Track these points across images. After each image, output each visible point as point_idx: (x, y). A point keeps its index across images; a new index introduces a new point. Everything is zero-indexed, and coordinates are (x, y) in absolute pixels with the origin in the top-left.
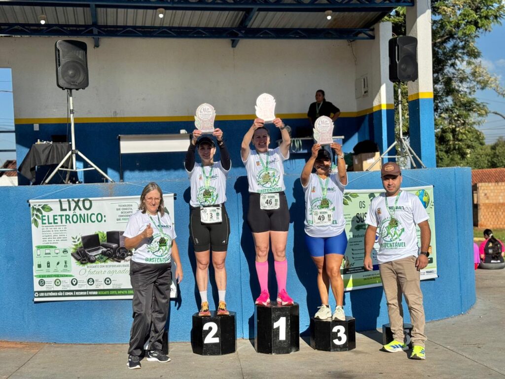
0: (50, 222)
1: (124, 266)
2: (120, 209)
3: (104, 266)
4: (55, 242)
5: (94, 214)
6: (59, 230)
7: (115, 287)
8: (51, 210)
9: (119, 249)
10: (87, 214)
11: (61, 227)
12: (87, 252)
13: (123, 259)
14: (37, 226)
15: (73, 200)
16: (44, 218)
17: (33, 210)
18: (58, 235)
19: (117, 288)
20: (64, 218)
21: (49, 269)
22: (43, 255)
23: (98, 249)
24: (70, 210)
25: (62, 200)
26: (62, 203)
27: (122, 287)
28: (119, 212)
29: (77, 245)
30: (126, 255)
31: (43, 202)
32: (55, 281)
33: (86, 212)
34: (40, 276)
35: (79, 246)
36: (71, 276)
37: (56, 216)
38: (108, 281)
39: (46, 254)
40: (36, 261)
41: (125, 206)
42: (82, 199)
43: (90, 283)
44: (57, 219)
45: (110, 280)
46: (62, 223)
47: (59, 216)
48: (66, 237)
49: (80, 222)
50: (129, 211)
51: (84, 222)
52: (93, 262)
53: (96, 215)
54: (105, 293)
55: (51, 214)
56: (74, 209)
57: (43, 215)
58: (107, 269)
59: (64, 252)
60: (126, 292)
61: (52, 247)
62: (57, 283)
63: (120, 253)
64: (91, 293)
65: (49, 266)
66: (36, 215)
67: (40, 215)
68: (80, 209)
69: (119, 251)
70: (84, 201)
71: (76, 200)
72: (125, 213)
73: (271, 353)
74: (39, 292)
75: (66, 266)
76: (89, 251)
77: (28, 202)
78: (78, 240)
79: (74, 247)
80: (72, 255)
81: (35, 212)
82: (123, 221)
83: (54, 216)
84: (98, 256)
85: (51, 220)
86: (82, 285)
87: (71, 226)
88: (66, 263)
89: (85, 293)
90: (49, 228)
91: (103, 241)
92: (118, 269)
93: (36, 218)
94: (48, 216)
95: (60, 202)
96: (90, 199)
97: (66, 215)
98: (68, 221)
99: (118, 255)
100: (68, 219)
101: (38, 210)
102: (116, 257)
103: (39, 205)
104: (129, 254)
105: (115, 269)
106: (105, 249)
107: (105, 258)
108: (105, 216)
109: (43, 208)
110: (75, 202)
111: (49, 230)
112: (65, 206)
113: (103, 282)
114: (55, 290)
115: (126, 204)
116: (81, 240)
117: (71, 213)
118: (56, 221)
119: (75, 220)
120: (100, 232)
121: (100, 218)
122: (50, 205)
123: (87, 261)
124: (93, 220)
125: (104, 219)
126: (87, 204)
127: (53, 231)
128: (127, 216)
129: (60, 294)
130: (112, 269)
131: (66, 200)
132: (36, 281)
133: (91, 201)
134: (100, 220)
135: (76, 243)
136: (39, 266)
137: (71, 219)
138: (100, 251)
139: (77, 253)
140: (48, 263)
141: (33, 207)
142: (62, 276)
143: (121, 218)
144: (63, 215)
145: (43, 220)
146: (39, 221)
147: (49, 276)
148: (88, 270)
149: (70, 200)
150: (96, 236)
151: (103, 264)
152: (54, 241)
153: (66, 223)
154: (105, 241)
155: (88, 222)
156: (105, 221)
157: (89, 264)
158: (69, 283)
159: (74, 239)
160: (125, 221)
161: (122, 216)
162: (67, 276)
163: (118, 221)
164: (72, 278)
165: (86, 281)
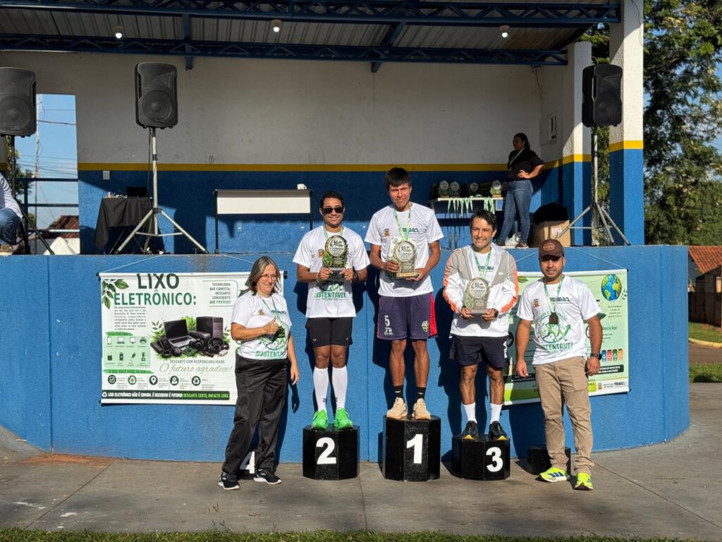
0: (125, 302)
1: (217, 362)
2: (214, 289)
3: (192, 362)
4: (131, 327)
5: (181, 294)
6: (136, 312)
7: (205, 389)
8: (127, 286)
9: (211, 339)
10: (173, 294)
11: (139, 309)
12: (170, 342)
13: (217, 352)
14: (108, 306)
15: (155, 275)
16: (117, 296)
17: (104, 287)
18: (135, 319)
19: (208, 389)
20: (142, 297)
21: (121, 362)
22: (115, 344)
23: (185, 339)
24: (150, 287)
25: (141, 274)
26: (141, 278)
27: (214, 390)
28: (214, 292)
29: (158, 333)
30: (220, 348)
31: (117, 276)
32: (129, 379)
33: (171, 291)
34: (110, 371)
35: (161, 335)
36: (149, 372)
37: (133, 294)
38: (196, 381)
39: (119, 343)
40: (106, 352)
41: (221, 284)
42: (166, 274)
43: (173, 382)
44: (133, 299)
45: (199, 379)
46: (140, 303)
47: (137, 294)
48: (144, 321)
49: (163, 304)
50: (227, 291)
51: (168, 303)
52: (177, 355)
53: (183, 294)
54: (192, 396)
55: (126, 292)
56: (156, 287)
57: (117, 292)
58: (196, 366)
59: (141, 341)
60: (219, 396)
61: (126, 334)
62: (131, 381)
63: (213, 345)
64: (174, 395)
65: (121, 359)
66: (108, 292)
67: (113, 293)
68: (164, 287)
69: (211, 342)
70: (168, 277)
71: (159, 274)
72: (221, 293)
73: (403, 480)
74: (108, 391)
75: (143, 359)
76: (174, 342)
77: (98, 275)
78: (160, 327)
79: (154, 335)
80: (152, 345)
81: (106, 289)
82: (218, 304)
83: (130, 294)
84: (185, 348)
85: (127, 300)
86: (163, 385)
87: (151, 309)
88: (143, 355)
89: (166, 395)
90: (123, 309)
91: (191, 329)
92: (209, 366)
93: (107, 296)
94: (123, 294)
95: (138, 276)
96: (177, 274)
97: (146, 294)
98: (147, 301)
99: (210, 347)
100: (148, 299)
101: (111, 287)
102: (207, 350)
103: (112, 280)
104: (225, 346)
105: (205, 365)
106: (193, 340)
107: (194, 350)
108: (195, 297)
109: (116, 283)
110: (157, 277)
111: (124, 312)
112: (145, 282)
113: (190, 382)
114: (128, 389)
115: (223, 282)
116: (163, 327)
117: (152, 292)
118: (132, 301)
119: (157, 301)
120: (188, 318)
121: (189, 299)
122: (126, 281)
123: (170, 354)
124: (179, 302)
125: (193, 300)
126: (173, 281)
127: (128, 314)
128: (223, 298)
129: (135, 395)
130: (201, 365)
131: (146, 274)
132: (105, 376)
133: (177, 278)
134: (188, 301)
135: (157, 331)
136: (110, 358)
137: (151, 299)
138: (187, 342)
139: (158, 343)
140: (121, 355)
141: (104, 282)
142: (138, 372)
143: (216, 300)
144: (142, 294)
145: (116, 299)
146: (112, 301)
147: (121, 372)
148: (171, 365)
149: (152, 274)
150: (183, 322)
151: (191, 358)
152: (129, 326)
153: (146, 304)
154: (194, 329)
155: (173, 303)
156: (195, 303)
157: (173, 359)
158: (147, 381)
159: (154, 324)
160: (220, 304)
161: (217, 298)
162: (144, 372)
163: (212, 304)
164: (151, 375)
165: (169, 380)
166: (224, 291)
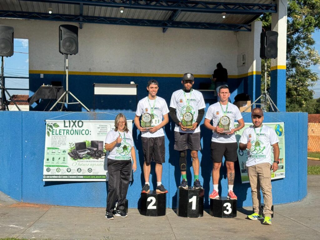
0: (57, 133)
1: (100, 161)
2: (100, 128)
3: (88, 161)
5: (84, 130)
6: (62, 138)
7: (94, 174)
8: (58, 126)
9: (98, 151)
10: (80, 130)
11: (63, 137)
12: (78, 152)
13: (100, 157)
14: (49, 135)
15: (72, 121)
16: (53, 131)
17: (48, 126)
18: (61, 141)
19: (96, 174)
20: (65, 131)
21: (53, 161)
24: (70, 127)
25: (66, 121)
26: (66, 122)
27: (99, 174)
28: (100, 129)
29: (72, 148)
30: (102, 155)
31: (54, 121)
33: (79, 129)
34: (48, 166)
35: (73, 149)
36: (67, 166)
37: (61, 130)
38: (90, 170)
39: (52, 153)
40: (46, 157)
41: (103, 126)
42: (77, 121)
43: (78, 171)
44: (61, 132)
45: (92, 170)
46: (64, 134)
47: (63, 130)
48: (65, 143)
49: (75, 134)
50: (106, 129)
51: (78, 134)
52: (81, 158)
53: (85, 130)
54: (88, 177)
55: (58, 129)
56: (72, 127)
57: (53, 129)
58: (90, 163)
59: (63, 152)
60: (101, 177)
61: (56, 148)
63: (98, 154)
64: (79, 177)
66: (49, 129)
67: (51, 129)
68: (76, 127)
69: (98, 153)
70: (78, 122)
71: (74, 121)
72: (103, 130)
73: (187, 217)
74: (46, 176)
75: (64, 160)
76: (79, 152)
77: (45, 121)
78: (73, 145)
79: (70, 149)
80: (69, 154)
81: (49, 128)
82: (101, 135)
83: (60, 130)
84: (85, 155)
85: (58, 133)
86: (74, 172)
87: (69, 137)
88: (64, 158)
89: (75, 177)
90: (56, 137)
91: (88, 146)
92: (97, 163)
93: (49, 131)
94: (56, 130)
95: (65, 122)
96: (83, 121)
97: (67, 130)
98: (68, 133)
99: (97, 155)
100: (68, 132)
101: (51, 126)
102: (96, 156)
103: (51, 123)
104: (104, 154)
105: (94, 163)
106: (89, 151)
107: (89, 156)
108: (90, 132)
109: (54, 125)
110: (73, 122)
111: (56, 138)
112: (67, 124)
113: (87, 171)
114: (56, 174)
115: (104, 125)
116: (74, 145)
117: (70, 129)
118: (60, 133)
119: (72, 133)
120: (87, 141)
121: (88, 132)
122: (58, 124)
123: (78, 158)
124: (83, 133)
125: (90, 133)
126: (80, 124)
127: (58, 139)
128: (104, 132)
129: (60, 177)
130: (93, 163)
131: (68, 121)
132: (45, 168)
134: (87, 133)
136: (48, 160)
137: (69, 132)
138: (86, 152)
139: (72, 153)
140: (53, 158)
141: (48, 124)
142: (61, 166)
143: (100, 133)
144: (65, 130)
145: (53, 132)
146: (51, 133)
147: (53, 166)
148: (78, 163)
149: (71, 121)
151: (87, 160)
152: (58, 145)
153: (67, 134)
154: (89, 146)
155: (80, 134)
156: (90, 134)
157: (79, 160)
158: (66, 171)
159: (70, 144)
160: (102, 135)
161: (101, 132)
162: (64, 166)
163: (98, 135)
164: (67, 168)
165: (77, 170)
166: (104, 129)
